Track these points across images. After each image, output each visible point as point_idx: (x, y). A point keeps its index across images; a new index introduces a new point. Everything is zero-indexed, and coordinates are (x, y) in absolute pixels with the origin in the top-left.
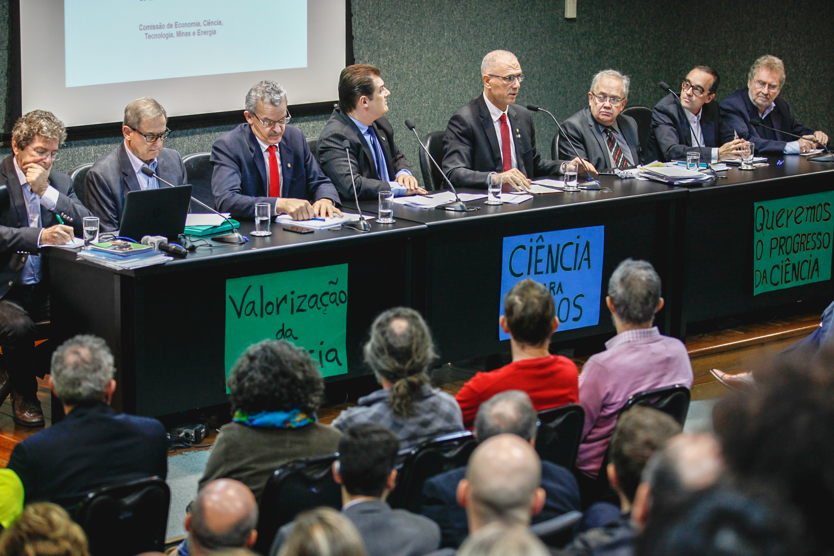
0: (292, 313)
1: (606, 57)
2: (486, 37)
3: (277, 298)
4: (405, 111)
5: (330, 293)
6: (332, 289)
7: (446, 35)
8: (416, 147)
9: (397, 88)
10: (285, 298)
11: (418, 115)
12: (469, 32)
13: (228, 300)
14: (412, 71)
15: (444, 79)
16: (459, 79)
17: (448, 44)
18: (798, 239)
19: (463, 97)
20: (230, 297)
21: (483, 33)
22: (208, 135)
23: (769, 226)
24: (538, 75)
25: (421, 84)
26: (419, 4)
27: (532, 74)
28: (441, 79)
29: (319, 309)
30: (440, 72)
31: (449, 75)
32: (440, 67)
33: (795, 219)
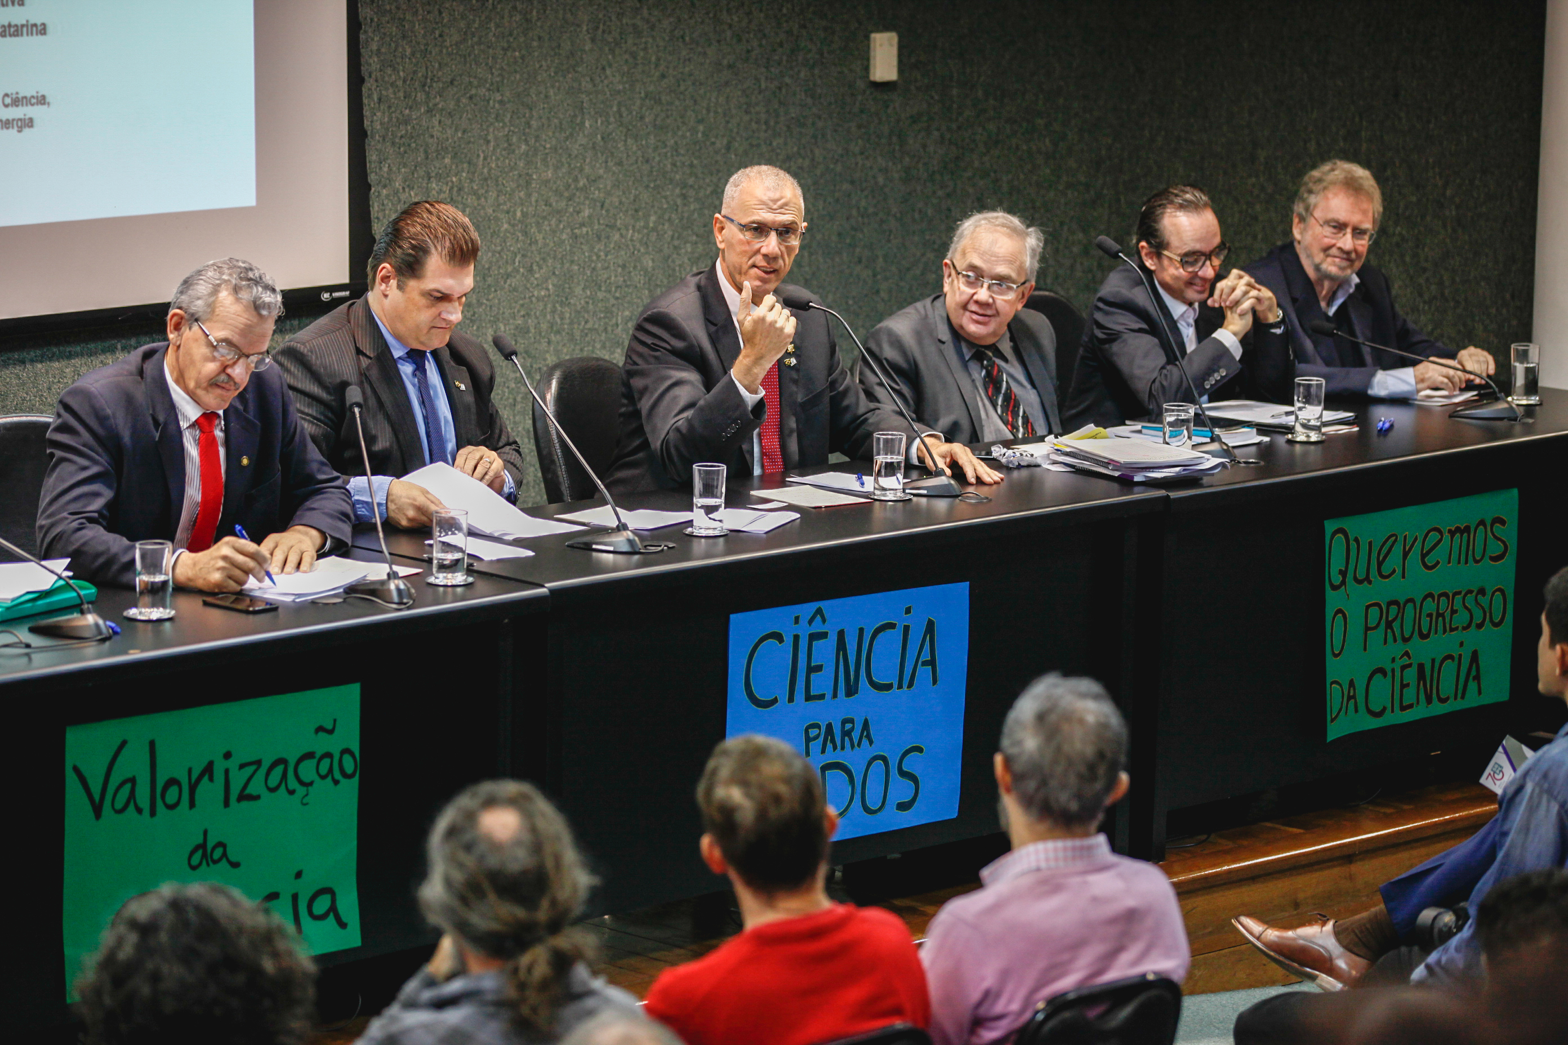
0: (227, 804)
1: (969, 174)
2: (684, 128)
3: (190, 771)
4: (491, 307)
5: (318, 755)
6: (322, 744)
7: (587, 124)
8: (518, 393)
10: (209, 770)
11: (524, 316)
12: (642, 118)
13: (71, 778)
14: (508, 212)
15: (584, 230)
16: (619, 229)
17: (594, 148)
18: (1430, 606)
19: (630, 272)
20: (76, 769)
21: (676, 120)
22: (18, 369)
23: (1361, 575)
25: (530, 244)
26: (524, 52)
28: (576, 231)
29: (291, 792)
30: (575, 214)
31: (596, 221)
32: (574, 202)
33: (1423, 557)
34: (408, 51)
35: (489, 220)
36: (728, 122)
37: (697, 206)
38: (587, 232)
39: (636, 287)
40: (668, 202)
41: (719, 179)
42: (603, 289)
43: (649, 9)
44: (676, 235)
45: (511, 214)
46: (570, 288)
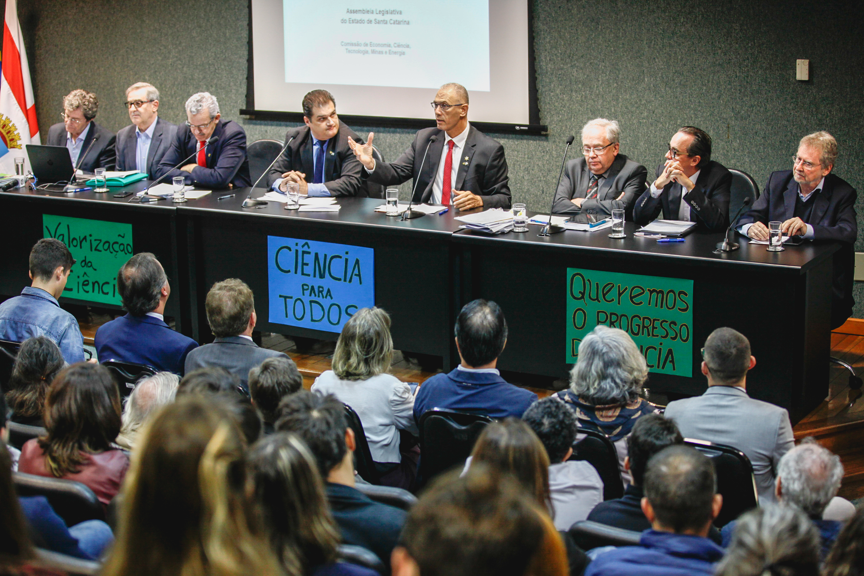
0: (91, 250)
3: (80, 237)
5: (120, 243)
6: (120, 240)
7: (646, 79)
10: (85, 238)
12: (674, 80)
14: (608, 109)
15: (645, 121)
17: (649, 89)
20: (46, 227)
23: (594, 296)
24: (762, 133)
27: (754, 131)
28: (640, 120)
29: (112, 253)
30: (640, 114)
31: (650, 118)
33: (631, 298)
34: (563, 43)
36: (719, 87)
40: (687, 116)
41: (714, 110)
43: (677, 37)
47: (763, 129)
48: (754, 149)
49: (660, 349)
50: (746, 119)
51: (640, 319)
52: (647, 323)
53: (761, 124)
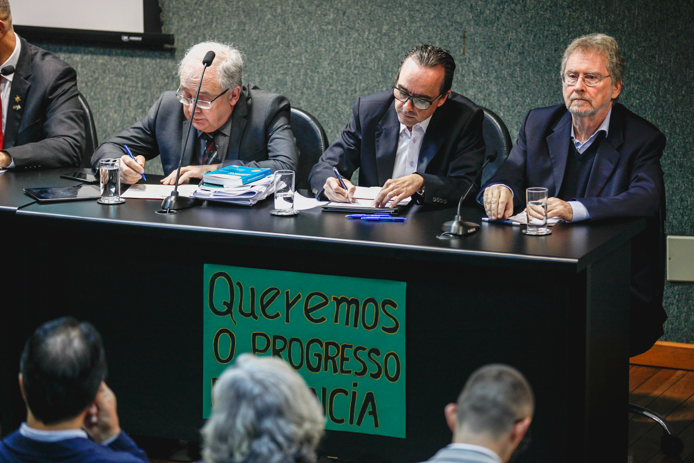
4: (258, 64)
9: (244, 30)
11: (283, 74)
14: (271, 8)
15: (330, 27)
16: (358, 31)
24: (519, 46)
25: (288, 30)
27: (506, 42)
28: (323, 27)
30: (322, 16)
31: (339, 23)
32: (322, 8)
33: (307, 312)
35: (257, 10)
37: (423, 24)
38: (332, 29)
39: (371, 69)
40: (398, 18)
41: (441, 9)
42: (345, 66)
44: (405, 40)
45: (273, 9)
46: (318, 62)
47: (521, 40)
48: (505, 73)
49: (354, 393)
50: (492, 23)
51: (322, 346)
52: (332, 350)
53: (517, 31)
